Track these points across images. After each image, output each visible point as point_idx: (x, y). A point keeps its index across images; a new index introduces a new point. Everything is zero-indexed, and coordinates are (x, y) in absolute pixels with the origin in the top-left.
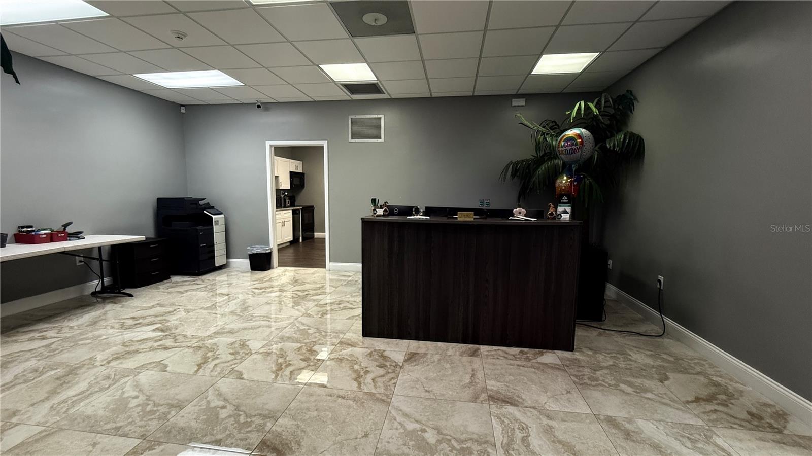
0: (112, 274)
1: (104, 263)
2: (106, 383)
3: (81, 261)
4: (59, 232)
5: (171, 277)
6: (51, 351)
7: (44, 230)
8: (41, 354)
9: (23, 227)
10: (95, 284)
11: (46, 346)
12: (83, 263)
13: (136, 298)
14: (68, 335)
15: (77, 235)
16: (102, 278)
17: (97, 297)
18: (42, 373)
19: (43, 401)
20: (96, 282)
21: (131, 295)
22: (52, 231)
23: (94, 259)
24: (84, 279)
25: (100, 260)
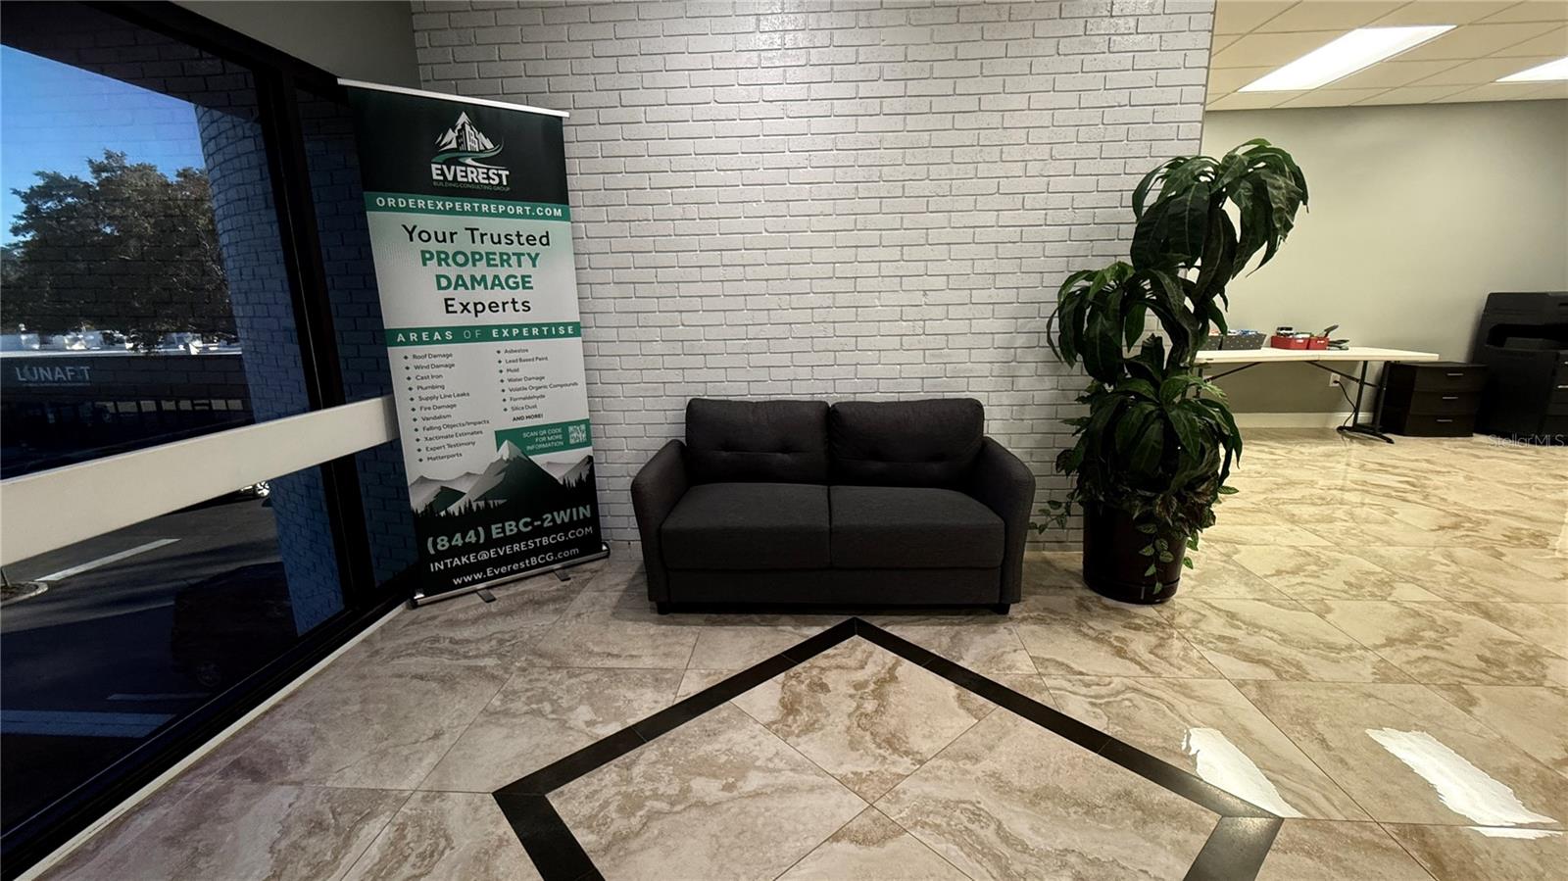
0: (1374, 409)
1: (1366, 387)
2: (1319, 502)
3: (1336, 382)
4: (1319, 339)
5: (1474, 434)
6: (1276, 464)
7: (1302, 333)
8: (1267, 464)
9: (1282, 329)
10: (1345, 418)
11: (1272, 460)
12: (1337, 385)
13: (1397, 445)
14: (1297, 458)
15: (1338, 344)
16: (1356, 411)
17: (1344, 435)
18: (1263, 476)
19: (1260, 493)
20: (1348, 414)
21: (1390, 441)
22: (1312, 336)
23: (1353, 379)
24: (1332, 407)
25: (1362, 382)
